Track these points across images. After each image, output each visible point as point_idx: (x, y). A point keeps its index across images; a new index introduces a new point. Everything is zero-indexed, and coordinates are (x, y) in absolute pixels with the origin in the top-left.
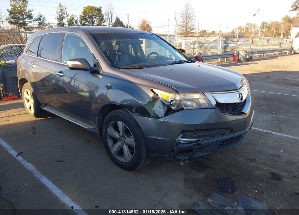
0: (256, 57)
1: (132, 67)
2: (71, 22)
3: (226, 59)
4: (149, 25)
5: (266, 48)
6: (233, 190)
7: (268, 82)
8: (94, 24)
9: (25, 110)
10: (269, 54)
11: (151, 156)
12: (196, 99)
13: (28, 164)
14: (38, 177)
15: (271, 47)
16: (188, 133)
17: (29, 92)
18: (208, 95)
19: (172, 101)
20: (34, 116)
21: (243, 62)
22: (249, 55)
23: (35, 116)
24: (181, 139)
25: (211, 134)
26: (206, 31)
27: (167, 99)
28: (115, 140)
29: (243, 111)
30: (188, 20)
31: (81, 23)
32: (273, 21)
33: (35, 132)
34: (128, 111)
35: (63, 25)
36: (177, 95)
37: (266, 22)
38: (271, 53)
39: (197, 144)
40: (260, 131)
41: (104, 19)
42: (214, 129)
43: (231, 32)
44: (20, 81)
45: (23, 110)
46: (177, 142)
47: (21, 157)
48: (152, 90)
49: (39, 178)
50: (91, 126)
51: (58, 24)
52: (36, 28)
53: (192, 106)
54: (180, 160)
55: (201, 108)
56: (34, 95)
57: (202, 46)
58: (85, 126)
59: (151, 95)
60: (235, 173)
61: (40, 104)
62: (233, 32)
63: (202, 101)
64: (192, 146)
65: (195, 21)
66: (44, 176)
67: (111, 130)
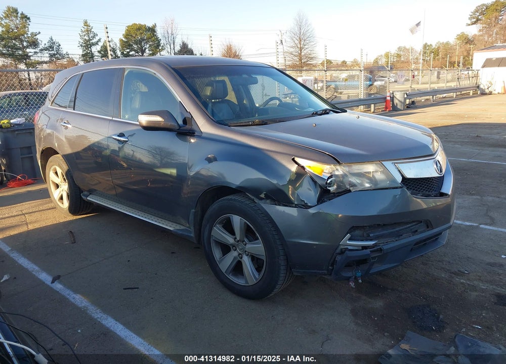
0: (421, 101)
1: (249, 122)
2: (104, 52)
3: (373, 106)
4: (237, 54)
5: (435, 86)
6: (440, 328)
7: (450, 142)
8: (145, 54)
9: (52, 202)
10: (441, 96)
11: (295, 274)
12: (369, 173)
13: (74, 295)
14: (98, 318)
15: (442, 85)
16: (358, 232)
17: (59, 171)
18: (389, 165)
19: (329, 178)
20: (68, 211)
21: (401, 110)
22: (409, 99)
23: (70, 213)
24: (348, 242)
25: (397, 231)
26: (332, 61)
27: (321, 174)
28: (226, 249)
29: (444, 190)
30: (302, 43)
31: (122, 53)
32: (441, 42)
33: (74, 240)
34: (253, 197)
35: (92, 56)
36: (338, 167)
37: (429, 44)
38: (444, 95)
39: (376, 249)
40: (459, 224)
41: (162, 45)
42: (399, 224)
43: (372, 61)
44: (42, 153)
45: (49, 203)
46: (342, 247)
47: (61, 284)
48: (293, 160)
49: (99, 320)
50: (179, 226)
51: (83, 55)
52: (46, 63)
53: (362, 185)
54: (348, 279)
55: (377, 189)
56: (69, 176)
57: (329, 86)
58: (170, 226)
59: (294, 168)
60: (435, 296)
61: (81, 191)
62: (376, 61)
63: (379, 176)
64: (369, 254)
65: (315, 45)
66: (108, 315)
67: (219, 232)
